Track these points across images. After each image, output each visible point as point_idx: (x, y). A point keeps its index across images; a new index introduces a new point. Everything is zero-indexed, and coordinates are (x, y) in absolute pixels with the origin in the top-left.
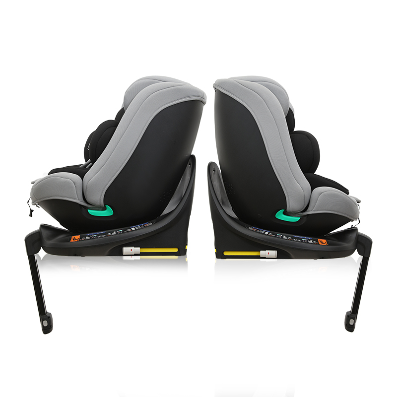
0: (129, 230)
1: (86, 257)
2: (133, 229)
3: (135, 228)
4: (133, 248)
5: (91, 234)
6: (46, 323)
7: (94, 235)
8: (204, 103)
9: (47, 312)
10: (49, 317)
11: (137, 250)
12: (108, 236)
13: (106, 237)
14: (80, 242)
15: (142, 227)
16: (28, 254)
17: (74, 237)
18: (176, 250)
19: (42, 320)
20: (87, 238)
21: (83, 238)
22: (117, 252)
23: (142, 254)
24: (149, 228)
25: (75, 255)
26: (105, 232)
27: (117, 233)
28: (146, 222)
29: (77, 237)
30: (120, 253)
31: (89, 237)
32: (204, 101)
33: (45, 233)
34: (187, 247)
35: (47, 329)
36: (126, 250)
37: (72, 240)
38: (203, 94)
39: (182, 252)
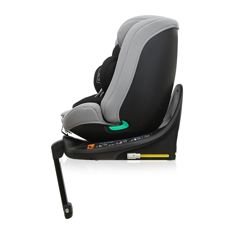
0: (132, 140)
1: (99, 161)
2: (135, 139)
3: (136, 139)
4: (135, 154)
5: (103, 143)
6: (67, 211)
7: (105, 144)
8: (178, 29)
9: (68, 202)
10: (70, 206)
11: (139, 155)
12: (116, 145)
13: (115, 146)
14: (95, 149)
15: (142, 138)
16: (54, 158)
17: (90, 145)
18: (167, 156)
19: (64, 208)
20: (100, 146)
21: (97, 146)
22: (123, 157)
23: (142, 159)
24: (148, 139)
25: (91, 159)
26: (114, 141)
27: (123, 142)
28: (145, 135)
29: (92, 145)
30: (125, 158)
31: (101, 145)
32: (177, 27)
33: (67, 143)
34: (176, 154)
35: (68, 215)
36: (130, 155)
37: (88, 148)
38: (176, 22)
39: (172, 157)
